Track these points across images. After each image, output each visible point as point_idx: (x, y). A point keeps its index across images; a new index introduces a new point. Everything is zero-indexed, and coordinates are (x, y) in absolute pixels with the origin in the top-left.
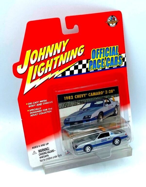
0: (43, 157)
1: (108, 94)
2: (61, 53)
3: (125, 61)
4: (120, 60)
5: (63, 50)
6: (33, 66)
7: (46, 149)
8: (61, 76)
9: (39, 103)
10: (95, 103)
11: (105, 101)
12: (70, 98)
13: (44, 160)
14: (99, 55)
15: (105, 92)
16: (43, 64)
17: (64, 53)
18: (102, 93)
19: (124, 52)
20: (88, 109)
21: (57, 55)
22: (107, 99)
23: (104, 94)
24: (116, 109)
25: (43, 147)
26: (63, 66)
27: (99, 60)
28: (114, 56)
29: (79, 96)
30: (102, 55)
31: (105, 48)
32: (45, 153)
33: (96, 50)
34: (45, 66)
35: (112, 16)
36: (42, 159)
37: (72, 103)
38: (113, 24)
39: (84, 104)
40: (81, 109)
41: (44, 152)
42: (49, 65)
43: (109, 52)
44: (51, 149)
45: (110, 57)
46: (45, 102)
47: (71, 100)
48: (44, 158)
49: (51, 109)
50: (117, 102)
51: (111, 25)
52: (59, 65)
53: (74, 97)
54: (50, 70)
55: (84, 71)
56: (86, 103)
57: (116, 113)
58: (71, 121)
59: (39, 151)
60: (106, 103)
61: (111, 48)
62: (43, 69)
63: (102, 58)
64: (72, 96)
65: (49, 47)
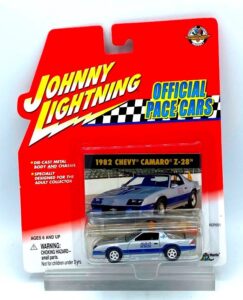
0: (47, 258)
1: (179, 166)
2: (99, 84)
3: (219, 108)
4: (207, 105)
5: (103, 80)
6: (49, 102)
7: (55, 245)
8: (94, 122)
9: (53, 164)
10: (153, 180)
11: (172, 178)
12: (105, 163)
13: (50, 264)
14: (167, 94)
15: (173, 162)
16: (66, 100)
17: (103, 85)
18: (167, 162)
19: (217, 92)
20: (137, 187)
21: (91, 86)
22: (177, 175)
23: (171, 165)
24: (193, 196)
25: (50, 241)
26: (99, 107)
27: (167, 102)
28: (196, 99)
29: (122, 162)
30: (173, 93)
31: (180, 82)
32: (52, 252)
33: (162, 84)
34: (69, 103)
35: (198, 27)
36: (45, 261)
37: (109, 172)
38: (198, 40)
39: (131, 178)
40: (125, 185)
41: (50, 251)
42: (76, 103)
43: (187, 90)
44: (63, 247)
45: (189, 100)
46: (63, 163)
47: (107, 167)
48: (49, 260)
49: (72, 177)
50: (196, 183)
51: (194, 42)
52: (94, 104)
53: (113, 162)
54: (77, 110)
55: (137, 118)
56: (136, 176)
57: (193, 203)
58: (104, 203)
59: (43, 246)
60: (173, 182)
61: (191, 83)
62: (65, 109)
63: (173, 99)
64: (110, 160)
65: (79, 72)
